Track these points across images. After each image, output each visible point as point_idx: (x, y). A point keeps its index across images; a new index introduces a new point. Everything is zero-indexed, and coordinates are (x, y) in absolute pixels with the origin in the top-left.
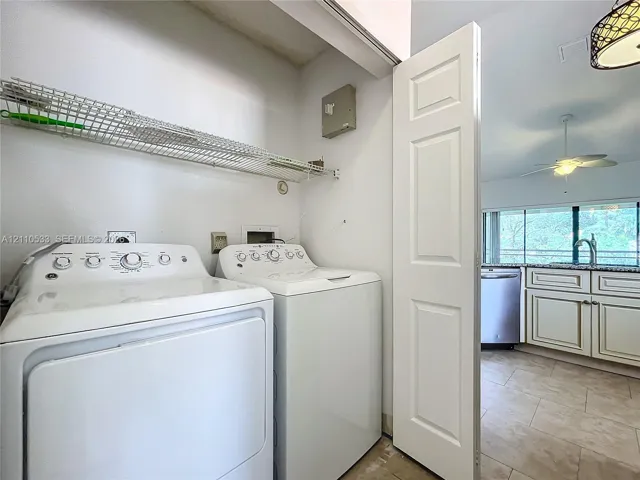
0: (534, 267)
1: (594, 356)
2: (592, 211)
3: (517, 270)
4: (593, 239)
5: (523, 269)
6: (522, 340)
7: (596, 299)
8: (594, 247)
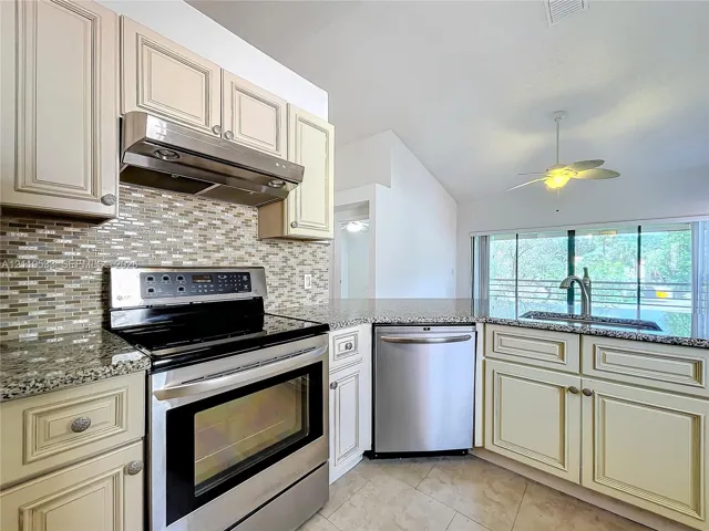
0: (495, 323)
1: (584, 484)
2: (590, 237)
3: (470, 328)
4: (586, 275)
5: (479, 327)
6: (479, 443)
7: (588, 384)
8: (589, 289)
